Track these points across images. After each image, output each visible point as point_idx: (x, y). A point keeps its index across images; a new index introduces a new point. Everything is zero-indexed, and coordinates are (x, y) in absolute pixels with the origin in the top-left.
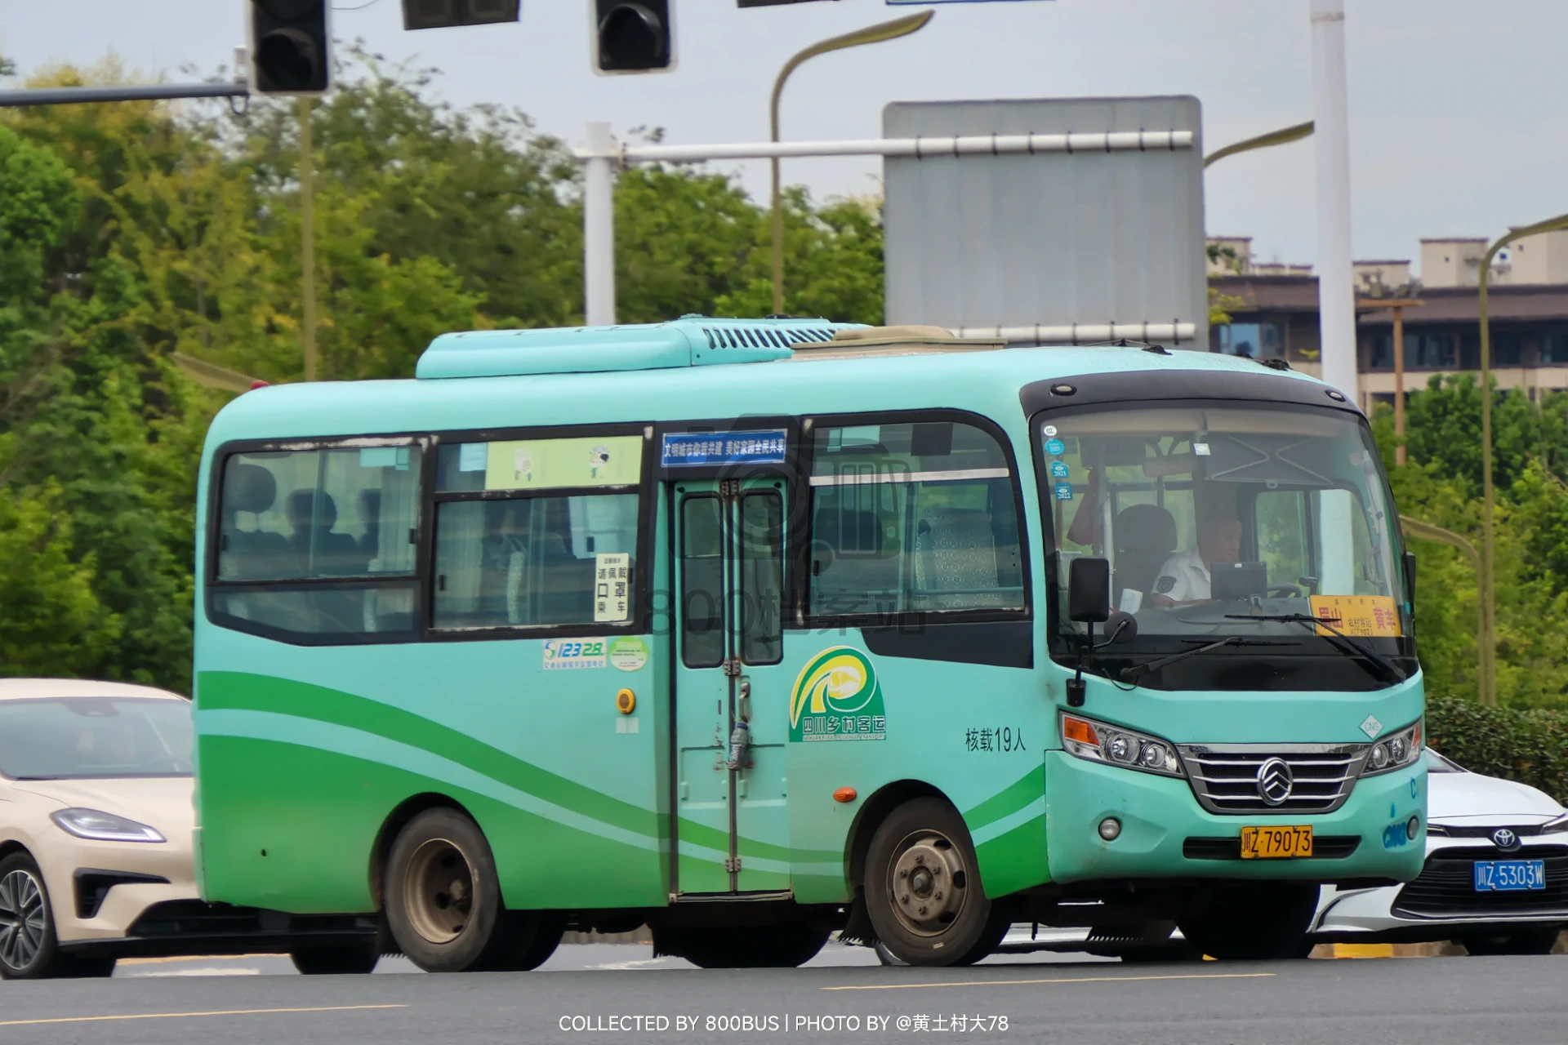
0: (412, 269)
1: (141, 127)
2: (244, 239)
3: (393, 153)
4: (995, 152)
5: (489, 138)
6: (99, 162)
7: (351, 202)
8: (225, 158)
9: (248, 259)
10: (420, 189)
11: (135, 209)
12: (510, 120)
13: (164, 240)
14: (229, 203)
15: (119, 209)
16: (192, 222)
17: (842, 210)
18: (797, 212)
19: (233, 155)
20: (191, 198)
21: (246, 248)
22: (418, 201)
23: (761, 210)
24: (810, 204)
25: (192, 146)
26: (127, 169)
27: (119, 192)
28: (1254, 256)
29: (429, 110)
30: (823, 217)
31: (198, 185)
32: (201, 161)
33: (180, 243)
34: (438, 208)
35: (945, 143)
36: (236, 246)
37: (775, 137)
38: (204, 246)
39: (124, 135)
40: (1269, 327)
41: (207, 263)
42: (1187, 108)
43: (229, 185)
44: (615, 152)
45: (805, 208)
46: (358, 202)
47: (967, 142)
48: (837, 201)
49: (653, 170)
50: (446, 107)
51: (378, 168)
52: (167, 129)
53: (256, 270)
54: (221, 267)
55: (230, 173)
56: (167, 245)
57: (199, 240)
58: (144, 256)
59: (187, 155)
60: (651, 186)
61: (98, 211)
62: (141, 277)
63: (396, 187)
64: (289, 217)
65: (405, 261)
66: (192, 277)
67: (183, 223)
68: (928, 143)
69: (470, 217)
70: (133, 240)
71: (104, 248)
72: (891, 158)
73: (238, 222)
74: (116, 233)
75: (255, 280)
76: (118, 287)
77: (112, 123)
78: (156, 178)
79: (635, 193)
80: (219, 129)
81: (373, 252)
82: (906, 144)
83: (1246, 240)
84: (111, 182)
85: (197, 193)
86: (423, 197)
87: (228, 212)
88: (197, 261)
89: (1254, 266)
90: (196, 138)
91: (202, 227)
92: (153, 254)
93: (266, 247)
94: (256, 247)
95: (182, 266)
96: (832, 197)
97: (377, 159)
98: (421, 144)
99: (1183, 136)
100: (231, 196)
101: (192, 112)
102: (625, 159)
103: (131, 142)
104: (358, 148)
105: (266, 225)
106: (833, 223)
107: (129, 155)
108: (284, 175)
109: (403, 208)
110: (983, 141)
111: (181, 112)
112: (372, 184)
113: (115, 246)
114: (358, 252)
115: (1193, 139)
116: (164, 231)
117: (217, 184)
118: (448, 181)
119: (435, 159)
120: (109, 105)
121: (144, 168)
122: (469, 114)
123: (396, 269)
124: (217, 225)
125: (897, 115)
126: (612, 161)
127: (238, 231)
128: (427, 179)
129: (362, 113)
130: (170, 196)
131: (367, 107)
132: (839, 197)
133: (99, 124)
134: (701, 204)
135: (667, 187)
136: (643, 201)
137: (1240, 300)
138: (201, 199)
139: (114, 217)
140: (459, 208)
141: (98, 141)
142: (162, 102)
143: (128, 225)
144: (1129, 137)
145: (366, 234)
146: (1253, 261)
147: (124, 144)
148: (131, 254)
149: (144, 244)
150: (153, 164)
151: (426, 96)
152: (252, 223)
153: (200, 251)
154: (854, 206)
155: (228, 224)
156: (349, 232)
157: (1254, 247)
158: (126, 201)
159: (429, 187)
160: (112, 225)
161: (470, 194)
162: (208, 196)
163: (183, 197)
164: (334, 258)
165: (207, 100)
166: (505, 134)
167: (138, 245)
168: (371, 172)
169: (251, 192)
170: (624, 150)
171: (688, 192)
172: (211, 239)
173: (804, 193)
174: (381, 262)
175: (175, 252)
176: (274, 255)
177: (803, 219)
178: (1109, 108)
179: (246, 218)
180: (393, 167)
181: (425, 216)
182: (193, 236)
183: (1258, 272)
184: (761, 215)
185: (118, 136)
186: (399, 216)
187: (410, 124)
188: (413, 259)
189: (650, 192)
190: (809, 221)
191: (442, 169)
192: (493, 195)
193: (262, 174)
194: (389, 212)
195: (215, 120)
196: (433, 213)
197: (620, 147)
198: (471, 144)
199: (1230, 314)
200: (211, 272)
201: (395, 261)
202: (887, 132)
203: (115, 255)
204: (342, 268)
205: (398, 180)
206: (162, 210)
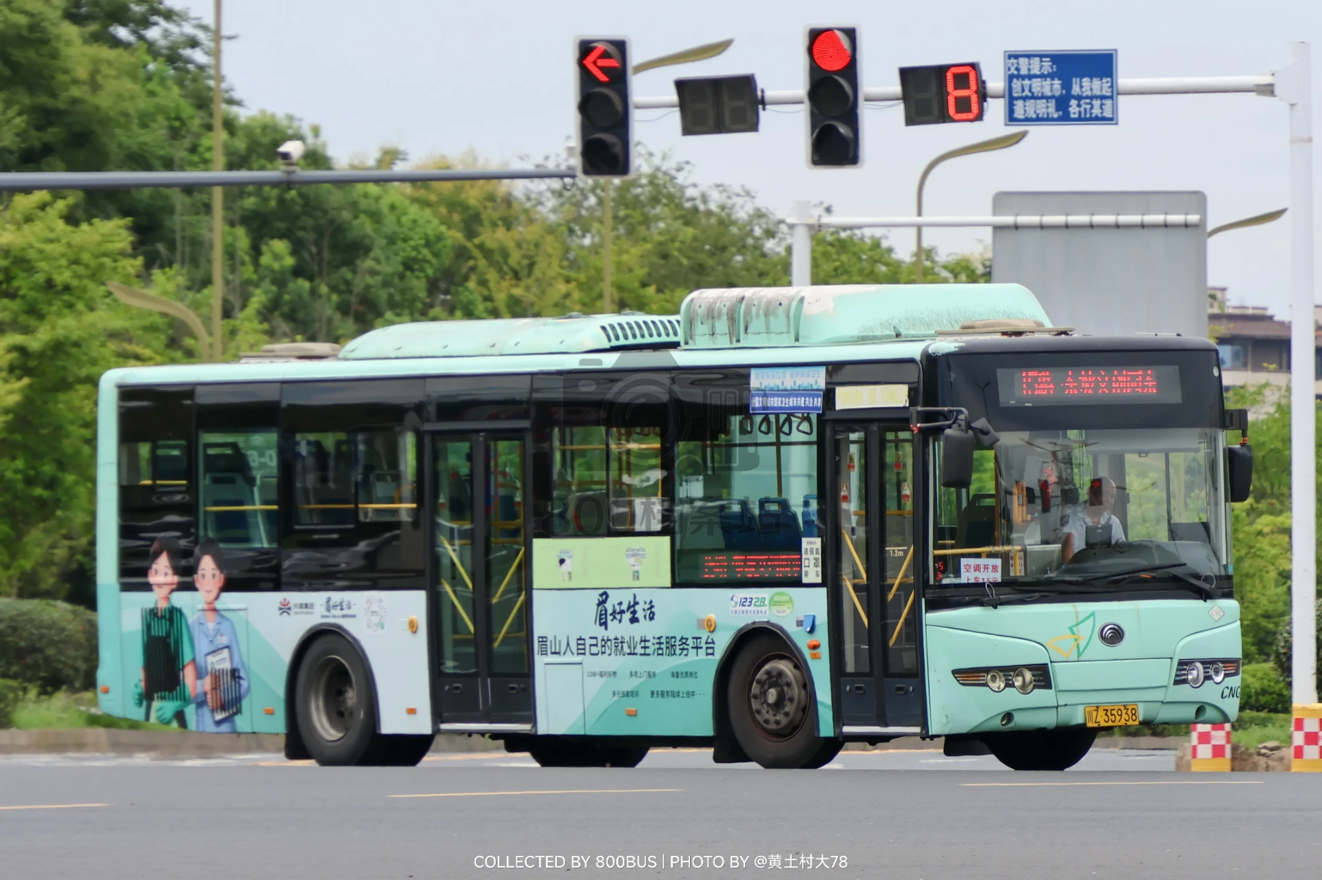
0: (672, 296)
1: (491, 198)
2: (561, 275)
3: (658, 218)
4: (1067, 226)
5: (723, 208)
6: (463, 221)
7: (633, 250)
8: (547, 219)
9: (562, 287)
10: (677, 245)
11: (487, 253)
12: (738, 195)
13: (506, 274)
14: (550, 250)
15: (476, 253)
16: (525, 262)
17: (958, 263)
18: (928, 264)
19: (553, 218)
20: (525, 246)
21: (561, 280)
22: (676, 253)
23: (903, 262)
24: (937, 259)
25: (526, 211)
26: (481, 224)
27: (477, 241)
28: (1229, 300)
29: (682, 189)
30: (945, 267)
31: (530, 237)
32: (531, 221)
33: (516, 276)
34: (689, 258)
35: (1034, 219)
36: (555, 278)
37: (920, 214)
38: (533, 278)
39: (479, 201)
40: (1237, 348)
41: (534, 289)
42: (1198, 199)
43: (550, 238)
44: (812, 221)
45: (933, 262)
46: (636, 251)
47: (1049, 219)
48: (955, 257)
49: (832, 234)
50: (695, 185)
51: (648, 228)
52: (508, 201)
53: (567, 296)
54: (543, 292)
55: (551, 230)
56: (507, 277)
57: (530, 274)
58: (492, 284)
59: (523, 218)
60: (831, 244)
61: (462, 254)
62: (488, 299)
63: (660, 244)
64: (593, 260)
65: (667, 291)
66: (524, 299)
67: (519, 263)
68: (1023, 219)
69: (710, 262)
70: (485, 273)
71: (466, 278)
72: (998, 228)
73: (555, 262)
74: (472, 269)
75: (568, 303)
76: (471, 307)
77: (473, 195)
78: (501, 233)
79: (820, 249)
80: (543, 199)
81: (644, 285)
82: (1008, 219)
83: (1223, 290)
84: (471, 234)
85: (529, 243)
86: (679, 250)
87: (549, 256)
88: (528, 289)
89: (1228, 307)
90: (528, 205)
91: (532, 265)
92: (498, 283)
93: (576, 280)
94: (568, 281)
95: (517, 292)
96: (951, 254)
97: (647, 221)
98: (678, 213)
99: (1193, 218)
100: (551, 245)
101: (527, 189)
102: (820, 226)
103: (485, 208)
104: (637, 216)
105: (574, 264)
106: (952, 271)
107: (484, 216)
108: (586, 230)
109: (665, 256)
110: (1059, 219)
111: (519, 188)
112: (645, 240)
113: (473, 277)
114: (637, 284)
115: (1200, 220)
116: (505, 268)
117: (542, 237)
118: (695, 239)
119: (686, 224)
120: (468, 183)
121: (494, 225)
122: (710, 193)
123: (661, 296)
124: (541, 263)
125: (1002, 200)
126: (810, 227)
127: (555, 270)
128: (681, 237)
129: (639, 190)
130: (511, 245)
131: (642, 186)
132: (956, 254)
133: (463, 196)
134: (864, 257)
135: (842, 245)
136: (826, 255)
137: (1224, 329)
138: (532, 247)
139: (471, 258)
140: (702, 257)
141: (464, 207)
142: (506, 181)
143: (482, 263)
144: (1158, 218)
145: (641, 272)
146: (1228, 304)
147: (481, 209)
148: (483, 283)
149: (492, 276)
150: (500, 223)
151: (681, 179)
152: (565, 263)
153: (530, 281)
154: (968, 261)
155: (550, 264)
156: (631, 270)
157: (1229, 294)
158: (481, 247)
159: (682, 242)
160: (471, 263)
161: (707, 247)
162: (537, 245)
163: (519, 245)
164: (620, 288)
165: (536, 181)
166: (734, 205)
167: (488, 276)
168: (642, 230)
169: (564, 242)
170: (819, 220)
171: (856, 249)
172: (537, 273)
173: (934, 251)
174: (651, 290)
175: (514, 282)
176: (581, 286)
177: (932, 268)
178: (1145, 198)
179: (561, 260)
180: (658, 228)
181: (680, 264)
182: (525, 272)
183: (1231, 311)
184: (904, 265)
185: (477, 204)
186: (662, 262)
187: (671, 197)
188: (673, 291)
189: (829, 248)
190: (936, 270)
191: (690, 232)
192: (724, 249)
193: (571, 231)
194: (655, 259)
195: (540, 193)
196: (685, 261)
197: (816, 218)
198: (709, 213)
199: (1217, 338)
200: (536, 296)
201: (659, 290)
202: (995, 213)
203: (472, 284)
204: (626, 295)
205: (661, 239)
206: (505, 254)
